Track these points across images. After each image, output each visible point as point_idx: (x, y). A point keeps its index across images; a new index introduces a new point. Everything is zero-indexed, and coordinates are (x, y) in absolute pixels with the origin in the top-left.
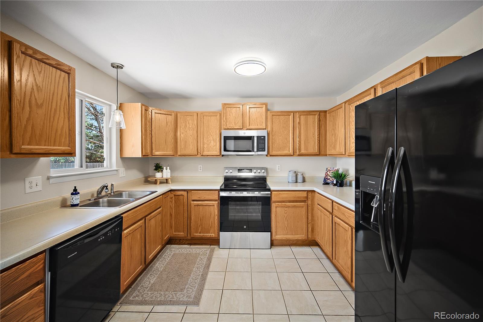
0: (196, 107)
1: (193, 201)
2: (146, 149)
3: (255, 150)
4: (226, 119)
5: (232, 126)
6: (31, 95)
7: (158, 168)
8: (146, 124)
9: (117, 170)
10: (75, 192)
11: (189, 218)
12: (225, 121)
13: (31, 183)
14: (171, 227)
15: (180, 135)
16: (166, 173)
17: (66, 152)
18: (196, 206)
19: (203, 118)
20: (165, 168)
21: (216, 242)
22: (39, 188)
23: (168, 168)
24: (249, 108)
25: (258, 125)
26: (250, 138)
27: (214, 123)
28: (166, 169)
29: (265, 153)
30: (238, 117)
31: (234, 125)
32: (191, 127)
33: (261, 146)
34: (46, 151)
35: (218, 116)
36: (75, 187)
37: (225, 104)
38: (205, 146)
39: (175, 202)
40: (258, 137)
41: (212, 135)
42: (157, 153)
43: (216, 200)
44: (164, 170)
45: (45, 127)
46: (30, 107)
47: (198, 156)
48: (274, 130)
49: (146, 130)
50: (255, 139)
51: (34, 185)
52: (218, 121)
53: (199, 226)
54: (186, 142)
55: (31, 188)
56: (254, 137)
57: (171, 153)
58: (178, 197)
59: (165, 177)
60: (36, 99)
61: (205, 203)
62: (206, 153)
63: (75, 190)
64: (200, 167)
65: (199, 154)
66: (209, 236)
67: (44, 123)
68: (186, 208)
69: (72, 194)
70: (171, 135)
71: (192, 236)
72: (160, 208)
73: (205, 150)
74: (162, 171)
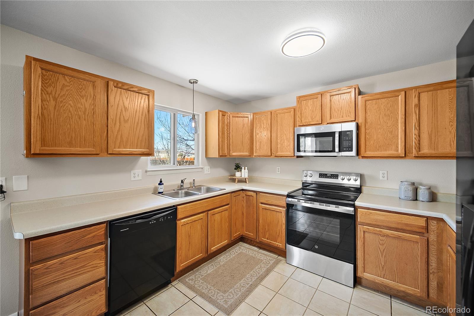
0: (275, 105)
1: (262, 203)
2: (223, 150)
3: (337, 149)
4: (301, 114)
5: (309, 120)
6: (120, 114)
7: (238, 168)
8: (223, 128)
9: (202, 168)
10: (161, 183)
11: (258, 220)
12: (300, 117)
13: (134, 174)
14: (243, 225)
15: (256, 135)
16: (244, 173)
17: (145, 153)
18: (264, 210)
19: (277, 116)
20: (243, 168)
21: (283, 253)
22: (140, 178)
23: (246, 168)
24: (331, 96)
25: (342, 117)
26: (332, 134)
27: (288, 119)
28: (245, 169)
29: (353, 153)
30: (316, 110)
31: (310, 120)
32: (265, 127)
33: (345, 144)
34: (130, 152)
35: (292, 113)
36: (161, 179)
37: (299, 97)
38: (279, 146)
39: (246, 202)
40: (340, 133)
41: (285, 134)
42: (234, 154)
43: (284, 207)
44: (243, 170)
45: (130, 136)
46: (120, 122)
47: (272, 157)
48: (369, 120)
49: (223, 133)
50: (337, 136)
51: (136, 175)
52: (292, 117)
53: (267, 231)
54: (261, 142)
55: (134, 177)
56: (334, 132)
57: (247, 154)
58: (248, 197)
59: (243, 176)
60: (124, 117)
61: (272, 208)
62: (279, 153)
63: (161, 181)
64: (278, 169)
65: (273, 154)
66: (276, 245)
67: (129, 133)
68: (255, 209)
69: (159, 184)
70: (248, 136)
71: (260, 240)
72: (228, 204)
73: (279, 150)
74: (241, 171)
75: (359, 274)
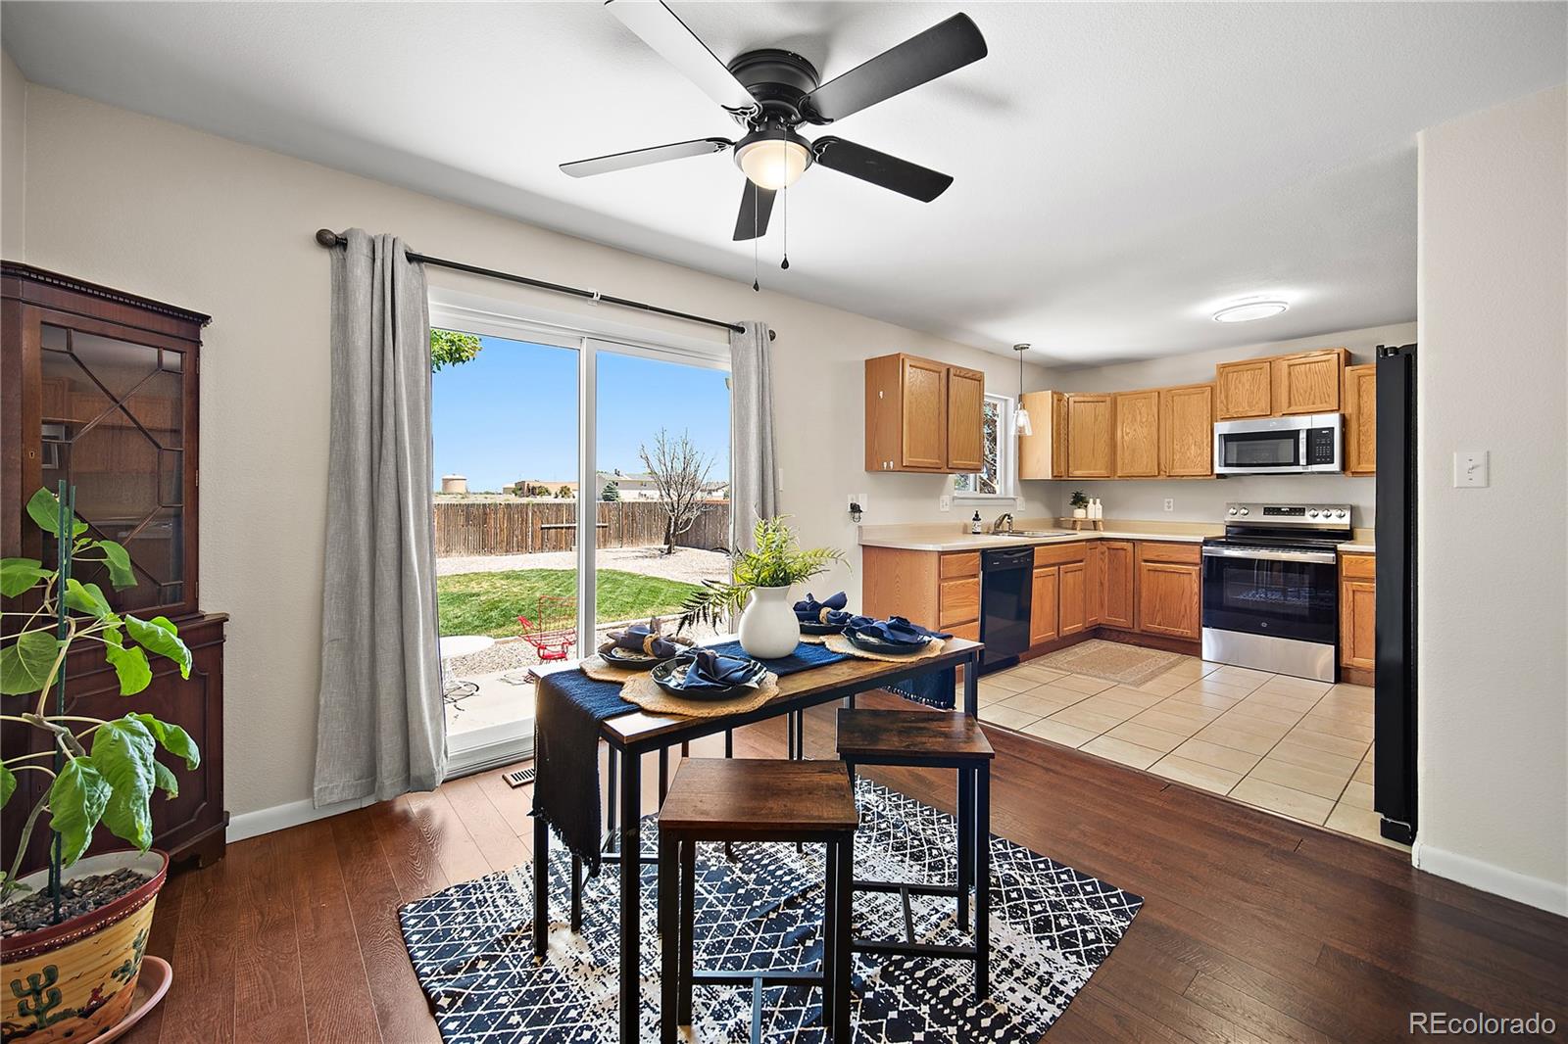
0: (1159, 378)
1: (1146, 561)
2: (1059, 466)
3: (1303, 461)
4: (1227, 397)
5: (1244, 408)
7: (1079, 501)
8: (1058, 424)
9: (1014, 499)
10: (976, 518)
11: (1136, 593)
12: (1225, 402)
13: (943, 501)
14: (1102, 606)
15: (1123, 437)
16: (1094, 510)
18: (1151, 573)
19: (1173, 401)
20: (1091, 501)
21: (1192, 648)
22: (948, 508)
23: (1098, 501)
24: (1290, 366)
25: (1314, 404)
26: (1294, 435)
27: (1199, 406)
28: (1095, 503)
29: (1335, 466)
30: (1258, 389)
31: (1247, 408)
32: (1144, 420)
33: (1319, 451)
35: (1206, 393)
36: (977, 512)
37: (1224, 366)
38: (1177, 457)
39: (1110, 560)
40: (1309, 432)
41: (1192, 435)
42: (1078, 473)
43: (1196, 564)
44: (1091, 505)
47: (1159, 478)
48: (1365, 410)
49: (1059, 434)
50: (1303, 436)
51: (945, 504)
52: (1207, 402)
53: (1158, 611)
54: (1134, 450)
55: (943, 506)
56: (1298, 431)
57: (1103, 472)
58: (1115, 551)
59: (1091, 517)
61: (1171, 568)
62: (1178, 471)
63: (977, 515)
64: (1169, 503)
65: (1162, 473)
66: (1179, 633)
68: (1130, 574)
70: (1106, 437)
71: (1142, 628)
72: (1081, 561)
73: (1177, 464)
74: (1086, 506)
75: (1345, 660)
